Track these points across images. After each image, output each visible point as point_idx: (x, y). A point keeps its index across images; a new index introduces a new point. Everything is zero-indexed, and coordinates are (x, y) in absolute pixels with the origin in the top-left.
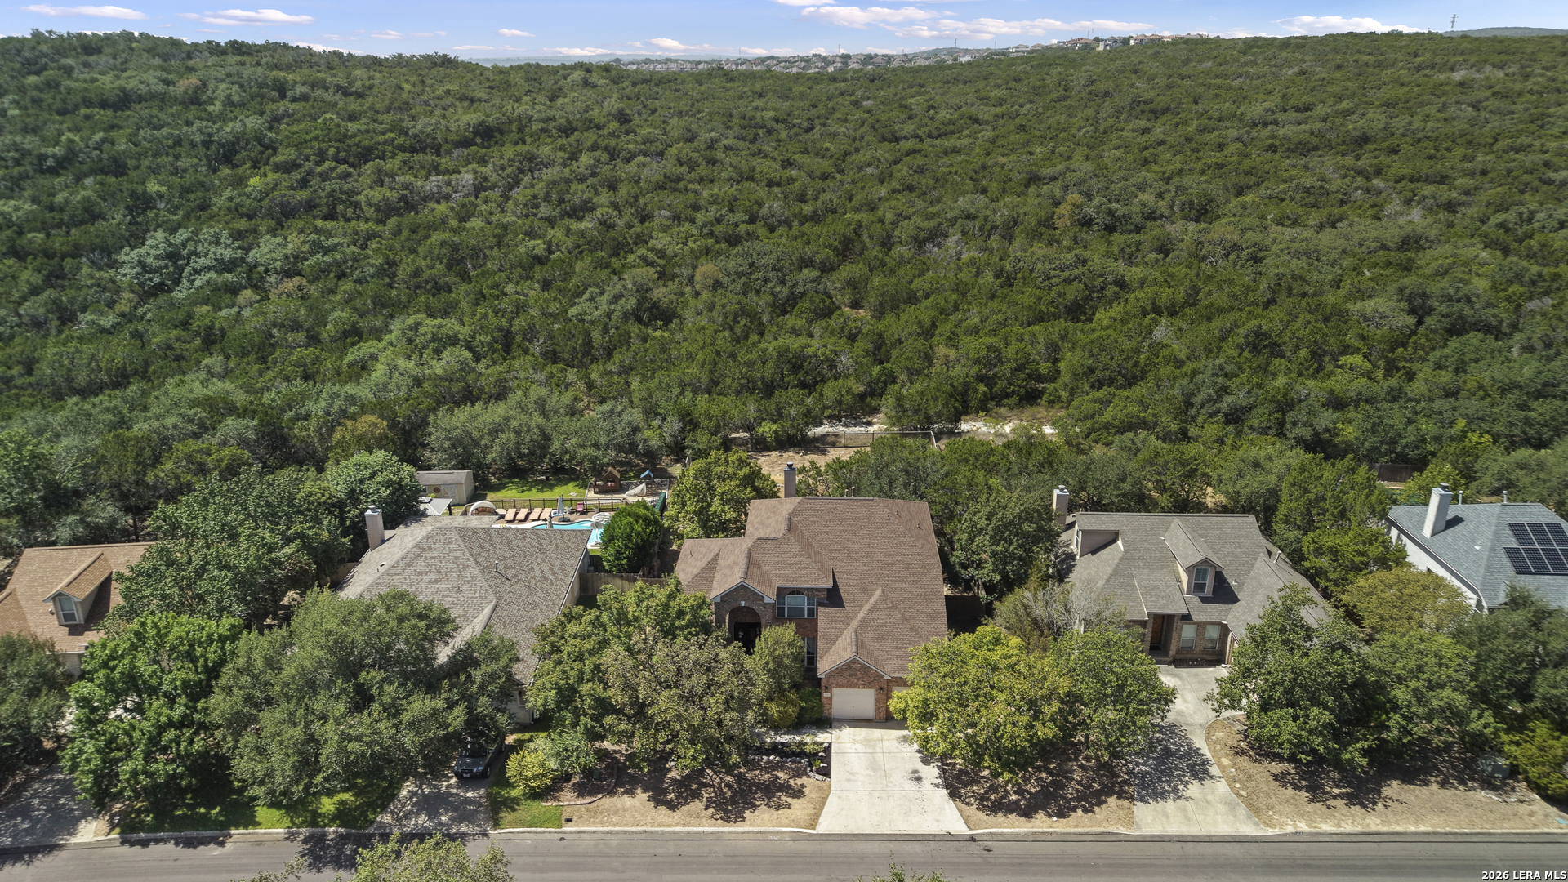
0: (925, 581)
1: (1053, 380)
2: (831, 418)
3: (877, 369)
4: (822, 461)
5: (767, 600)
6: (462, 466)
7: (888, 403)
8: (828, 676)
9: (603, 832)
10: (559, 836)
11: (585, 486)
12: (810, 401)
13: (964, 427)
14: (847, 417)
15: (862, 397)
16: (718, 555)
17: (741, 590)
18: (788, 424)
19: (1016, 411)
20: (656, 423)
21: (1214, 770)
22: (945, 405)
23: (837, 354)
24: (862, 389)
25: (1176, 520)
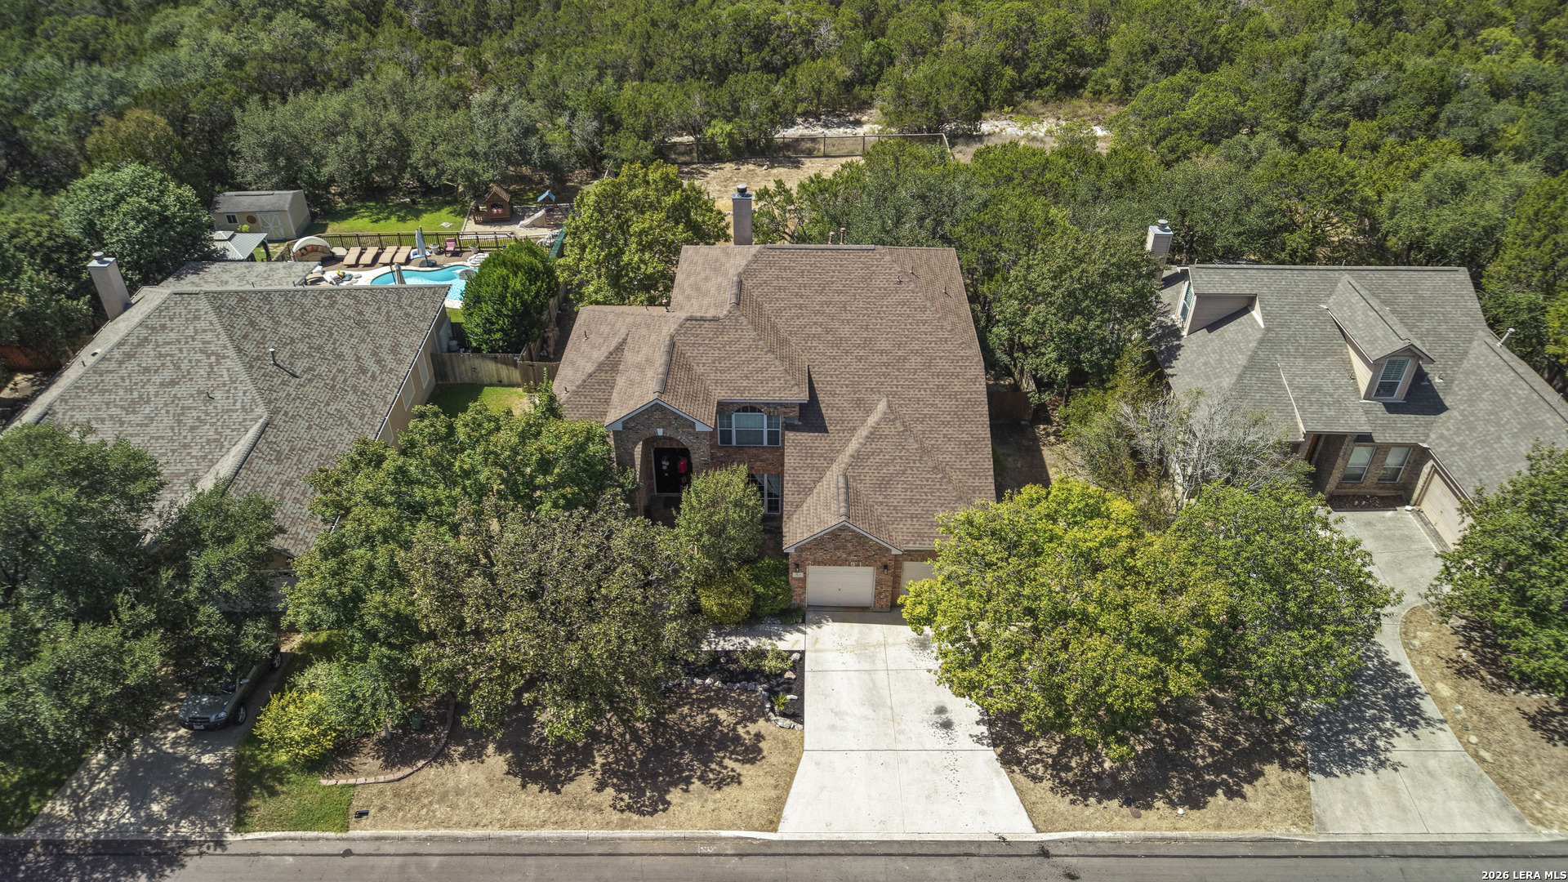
0: (957, 386)
1: (1101, 62)
2: (806, 115)
3: (868, 46)
4: (794, 179)
5: (699, 428)
6: (289, 183)
7: (886, 91)
8: (801, 549)
9: (418, 840)
10: (342, 847)
11: (463, 213)
12: (777, 89)
13: (985, 127)
14: (828, 114)
15: (848, 85)
16: (625, 341)
17: (655, 411)
18: (747, 124)
19: (1051, 105)
20: (562, 121)
21: (1429, 707)
22: (963, 96)
23: (815, 24)
24: (848, 73)
25: (1346, 277)
